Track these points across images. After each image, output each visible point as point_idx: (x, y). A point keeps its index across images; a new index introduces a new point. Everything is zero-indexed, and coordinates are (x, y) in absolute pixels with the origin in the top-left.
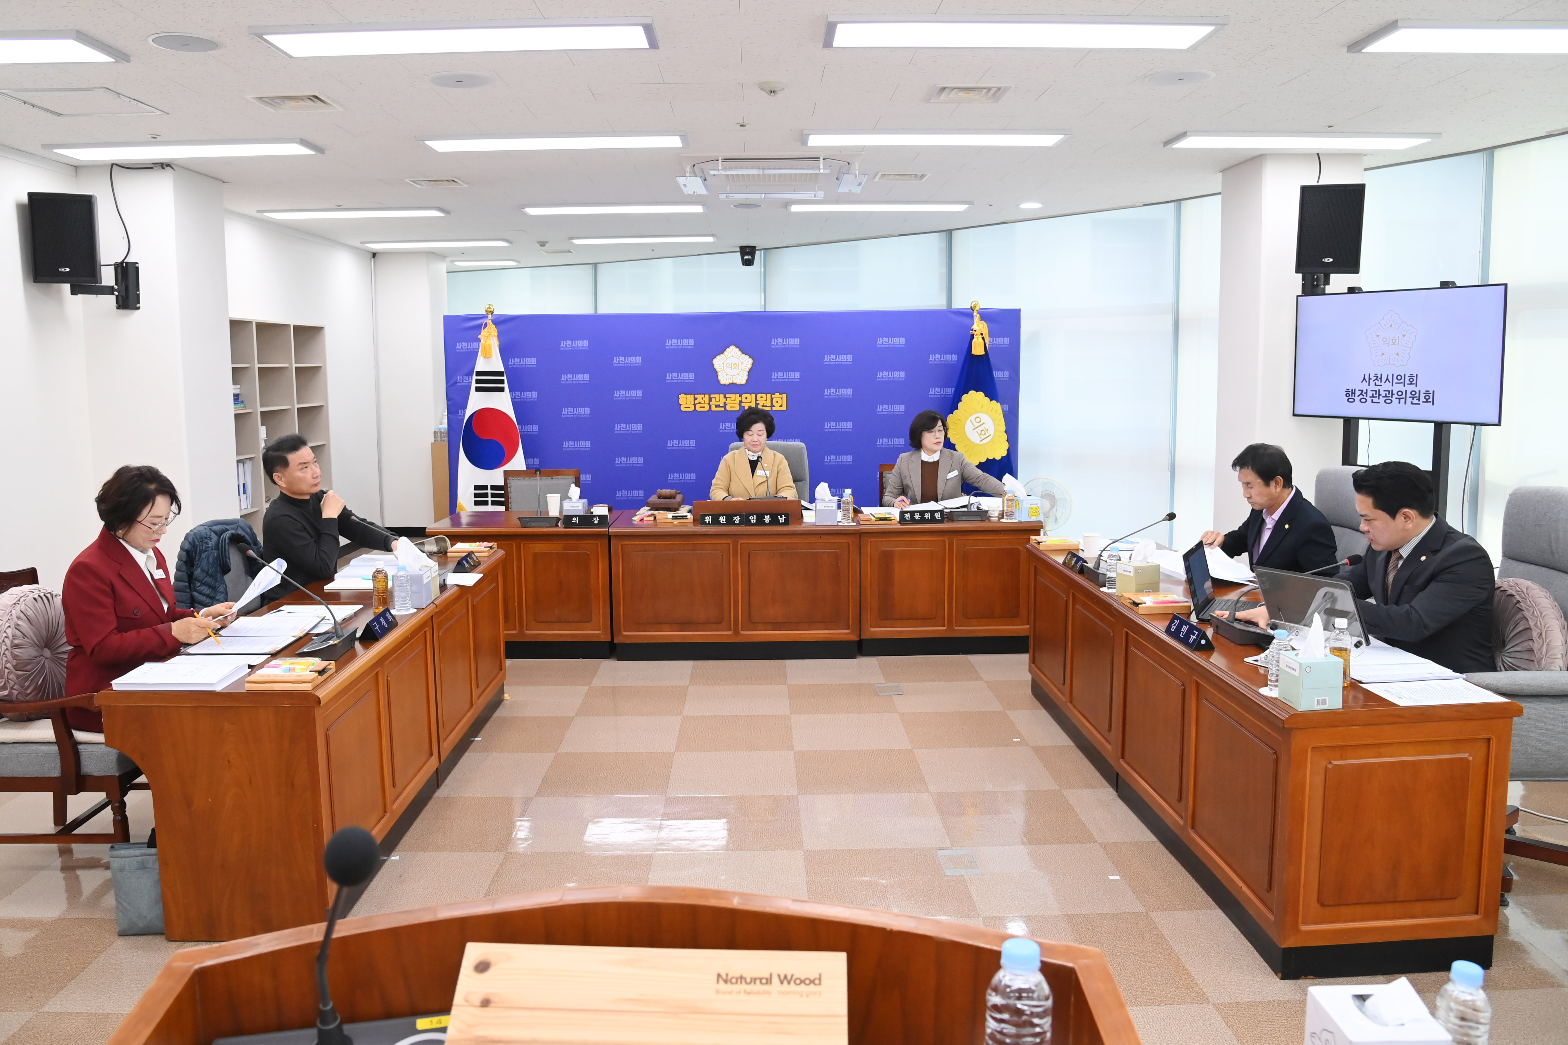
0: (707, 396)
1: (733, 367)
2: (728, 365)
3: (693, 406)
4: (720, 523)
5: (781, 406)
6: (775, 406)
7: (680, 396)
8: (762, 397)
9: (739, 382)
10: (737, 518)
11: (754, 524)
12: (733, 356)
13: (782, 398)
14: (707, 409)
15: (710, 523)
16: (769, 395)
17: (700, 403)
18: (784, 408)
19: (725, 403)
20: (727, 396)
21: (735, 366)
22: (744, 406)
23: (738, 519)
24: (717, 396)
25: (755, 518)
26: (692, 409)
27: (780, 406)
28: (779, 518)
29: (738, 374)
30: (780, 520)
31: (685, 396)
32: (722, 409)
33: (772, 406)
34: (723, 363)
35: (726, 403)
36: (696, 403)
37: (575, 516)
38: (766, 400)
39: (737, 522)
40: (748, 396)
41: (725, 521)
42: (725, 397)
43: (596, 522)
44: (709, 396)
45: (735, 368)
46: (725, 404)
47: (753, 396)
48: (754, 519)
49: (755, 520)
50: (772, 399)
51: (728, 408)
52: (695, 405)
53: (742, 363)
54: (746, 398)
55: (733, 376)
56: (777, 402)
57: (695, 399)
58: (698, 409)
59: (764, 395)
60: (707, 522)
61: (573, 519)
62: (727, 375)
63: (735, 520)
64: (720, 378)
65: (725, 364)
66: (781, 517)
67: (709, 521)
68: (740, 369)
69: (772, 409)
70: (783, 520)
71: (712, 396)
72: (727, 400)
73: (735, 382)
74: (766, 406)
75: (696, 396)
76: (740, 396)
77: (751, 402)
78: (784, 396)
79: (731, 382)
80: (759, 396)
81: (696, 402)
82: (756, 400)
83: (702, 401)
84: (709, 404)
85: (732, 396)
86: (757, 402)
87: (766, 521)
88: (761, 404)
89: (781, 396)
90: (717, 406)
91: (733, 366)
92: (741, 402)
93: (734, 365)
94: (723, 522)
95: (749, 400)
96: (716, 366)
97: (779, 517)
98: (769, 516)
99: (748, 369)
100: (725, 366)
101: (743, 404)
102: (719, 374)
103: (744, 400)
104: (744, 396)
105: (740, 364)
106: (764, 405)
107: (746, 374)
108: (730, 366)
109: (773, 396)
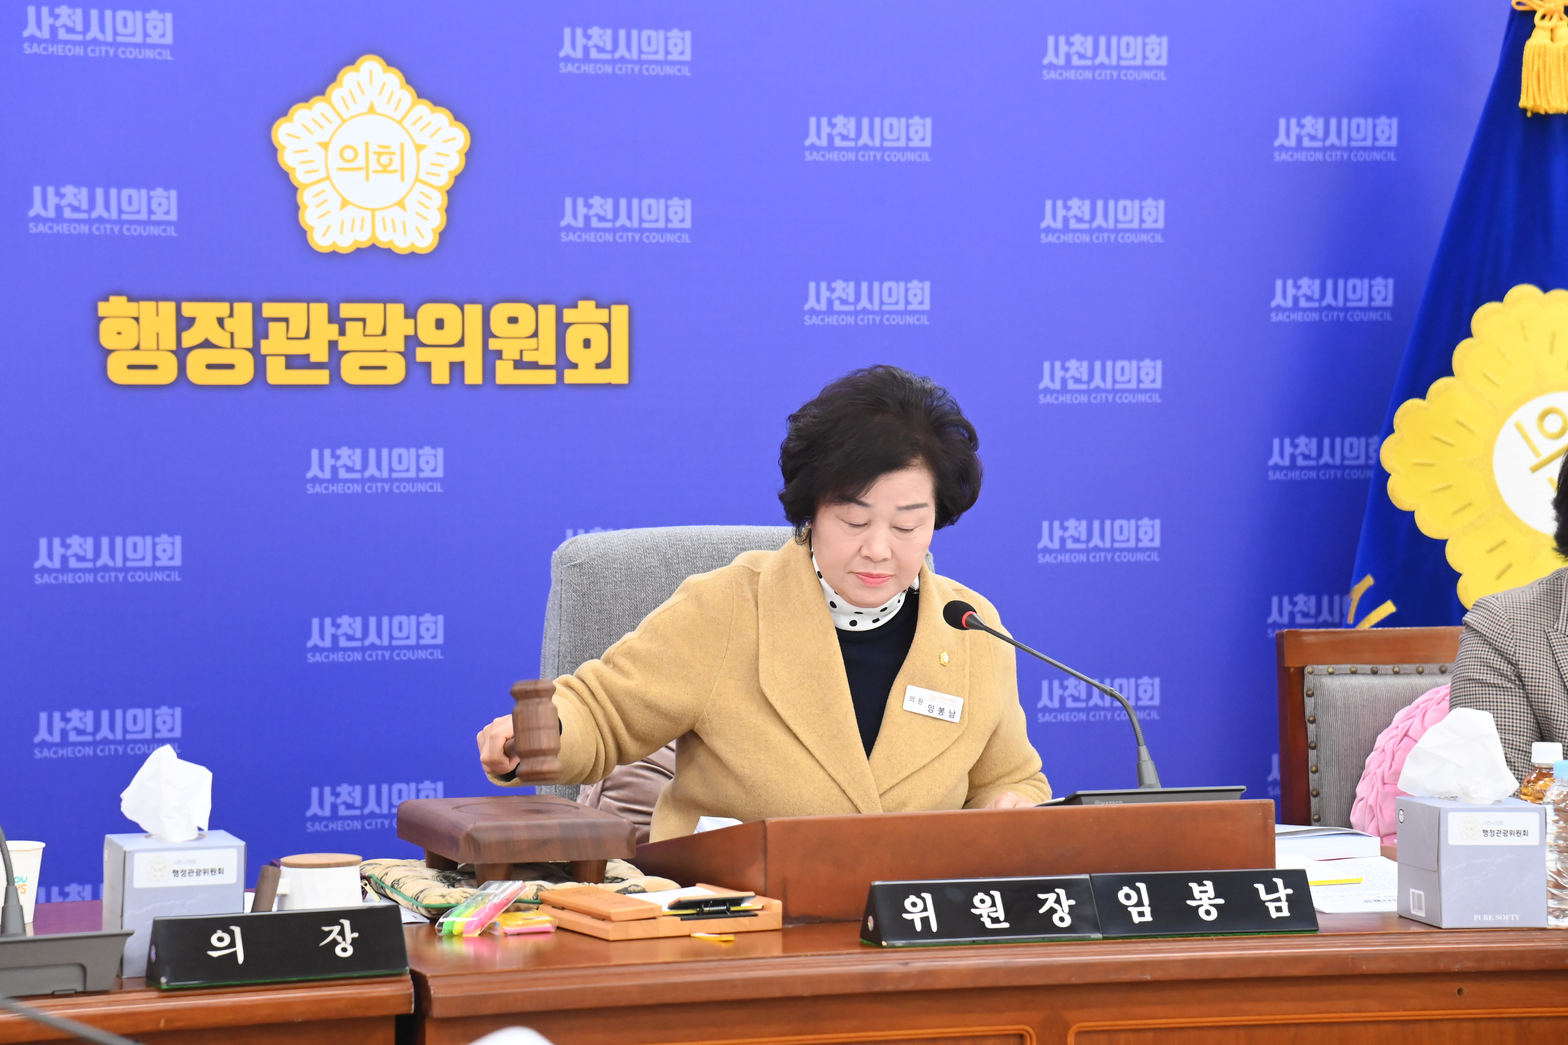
0: (244, 310)
1: (373, 165)
2: (349, 154)
3: (173, 360)
4: (984, 931)
5: (605, 364)
6: (575, 366)
7: (103, 308)
8: (513, 320)
9: (402, 244)
10: (1058, 901)
11: (1144, 932)
12: (372, 110)
13: (608, 326)
14: (243, 374)
15: (934, 927)
16: (548, 312)
17: (207, 344)
18: (618, 374)
19: (333, 344)
20: (347, 310)
21: (384, 160)
22: (428, 365)
23: (1067, 903)
24: (295, 311)
25: (1146, 900)
26: (167, 374)
27: (599, 366)
28: (1263, 896)
29: (401, 204)
30: (1271, 906)
31: (132, 308)
32: (321, 377)
33: (563, 363)
34: (325, 146)
35: (342, 347)
36: (186, 344)
37: (224, 923)
38: (535, 335)
39: (1063, 918)
40: (448, 311)
41: (1001, 915)
42: (334, 317)
43: (344, 950)
44: (257, 312)
45: (385, 170)
46: (335, 352)
47: (474, 311)
48: (1140, 903)
49: (1147, 910)
50: (562, 328)
51: (351, 373)
52: (181, 354)
53: (419, 148)
54: (440, 324)
55: (373, 211)
56: (587, 343)
57: (184, 323)
58: (197, 373)
59: (523, 311)
60: (918, 927)
61: (214, 940)
62: (345, 203)
63: (1052, 911)
64: (309, 218)
65: (334, 149)
66: (1272, 888)
67: (925, 921)
68: (410, 177)
69: (560, 376)
70: (1284, 905)
71: (269, 310)
72: (342, 332)
73: (384, 239)
74: (534, 366)
75: (189, 309)
76: (411, 314)
77: (461, 343)
78: (620, 314)
79: (363, 239)
80: (500, 312)
81: (190, 338)
82: (487, 333)
83: (220, 337)
84: (255, 350)
85: (372, 311)
86: (493, 344)
87: (1201, 913)
88: (511, 352)
89: (602, 315)
90: (294, 362)
91: (373, 158)
92: (412, 342)
93: (379, 154)
94: (995, 920)
95: (451, 334)
96: (288, 159)
97: (1260, 887)
98: (1209, 885)
99: (445, 180)
100: (335, 161)
101: (422, 355)
102: (305, 198)
103: (427, 333)
104: (428, 313)
105: (410, 149)
106: (527, 357)
107: (439, 201)
108: (360, 162)
109: (569, 315)
